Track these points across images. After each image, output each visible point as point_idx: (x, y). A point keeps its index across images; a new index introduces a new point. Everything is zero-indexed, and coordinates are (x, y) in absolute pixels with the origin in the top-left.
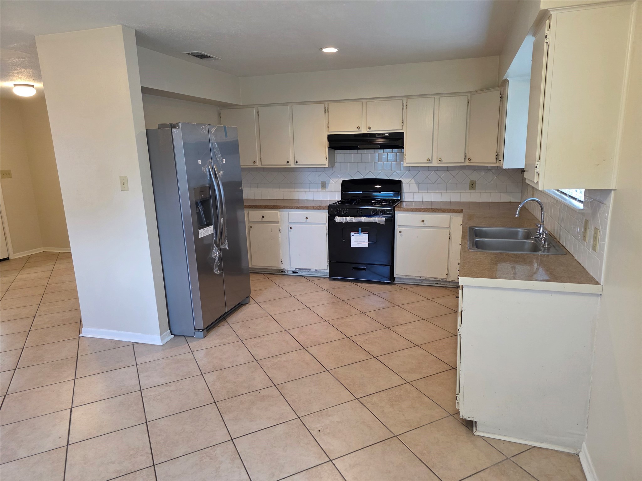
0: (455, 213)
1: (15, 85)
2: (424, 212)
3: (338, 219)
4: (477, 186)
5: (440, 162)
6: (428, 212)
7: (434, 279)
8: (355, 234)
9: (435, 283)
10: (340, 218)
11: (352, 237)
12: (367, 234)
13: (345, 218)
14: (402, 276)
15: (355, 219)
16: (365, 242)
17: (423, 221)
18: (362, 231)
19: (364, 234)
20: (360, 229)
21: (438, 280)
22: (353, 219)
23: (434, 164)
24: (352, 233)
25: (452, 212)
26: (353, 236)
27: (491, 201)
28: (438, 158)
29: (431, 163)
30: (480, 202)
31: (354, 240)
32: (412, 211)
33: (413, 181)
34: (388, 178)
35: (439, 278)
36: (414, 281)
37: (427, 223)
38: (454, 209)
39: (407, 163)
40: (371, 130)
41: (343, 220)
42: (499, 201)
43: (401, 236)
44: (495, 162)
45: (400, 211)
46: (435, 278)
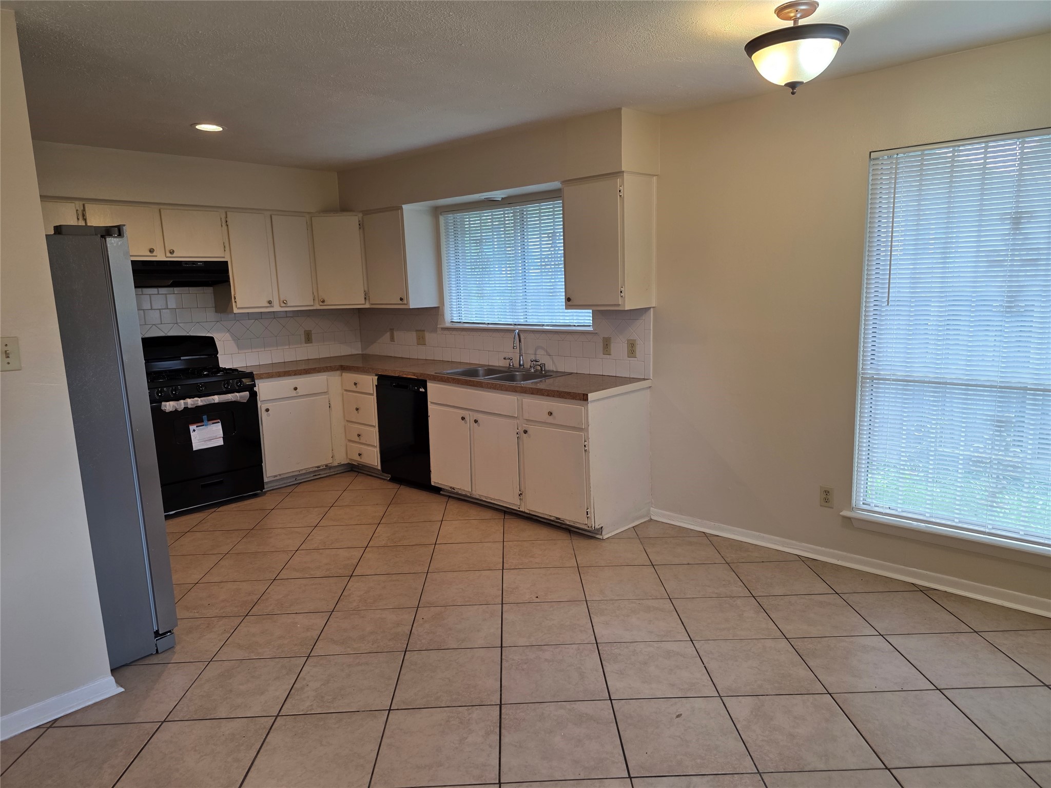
0: (332, 371)
2: (294, 375)
3: (169, 406)
4: (313, 337)
5: (284, 305)
6: (300, 375)
7: (317, 469)
8: (197, 427)
9: (312, 475)
10: (172, 403)
11: (192, 434)
12: (219, 422)
13: (182, 401)
14: (275, 476)
15: (201, 400)
16: (218, 437)
17: (296, 389)
18: (209, 420)
19: (213, 423)
20: (205, 417)
21: (321, 468)
22: (200, 401)
23: (276, 308)
24: (192, 428)
25: (329, 371)
26: (194, 430)
27: (331, 356)
28: (282, 300)
29: (273, 307)
30: (320, 359)
31: (198, 438)
32: (278, 377)
33: (227, 336)
34: (188, 335)
35: (323, 466)
36: (285, 481)
37: (300, 391)
38: (330, 367)
39: (238, 308)
40: (174, 255)
41: (181, 405)
42: (340, 355)
43: (268, 415)
44: (364, 302)
45: (262, 378)
46: (318, 467)
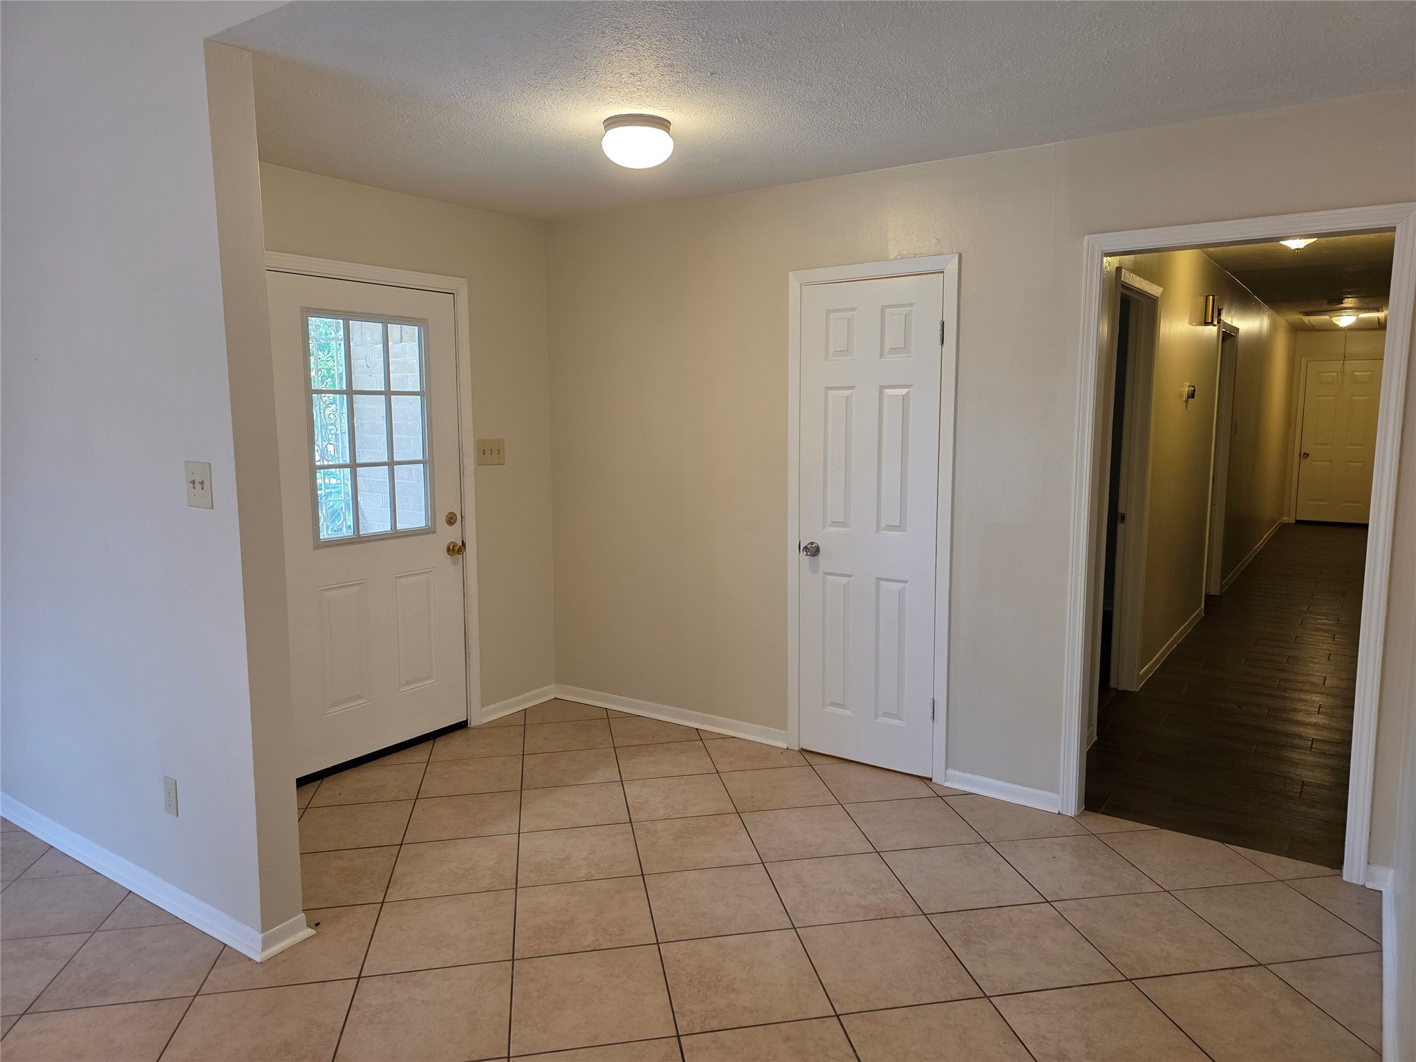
1: (612, 122)
